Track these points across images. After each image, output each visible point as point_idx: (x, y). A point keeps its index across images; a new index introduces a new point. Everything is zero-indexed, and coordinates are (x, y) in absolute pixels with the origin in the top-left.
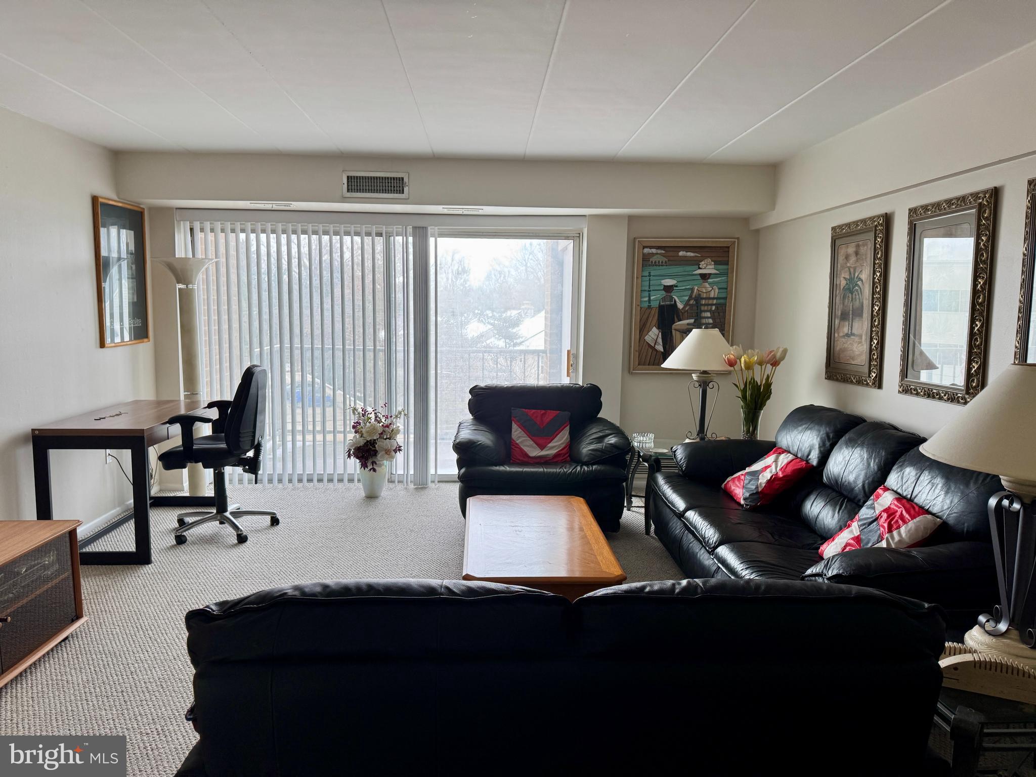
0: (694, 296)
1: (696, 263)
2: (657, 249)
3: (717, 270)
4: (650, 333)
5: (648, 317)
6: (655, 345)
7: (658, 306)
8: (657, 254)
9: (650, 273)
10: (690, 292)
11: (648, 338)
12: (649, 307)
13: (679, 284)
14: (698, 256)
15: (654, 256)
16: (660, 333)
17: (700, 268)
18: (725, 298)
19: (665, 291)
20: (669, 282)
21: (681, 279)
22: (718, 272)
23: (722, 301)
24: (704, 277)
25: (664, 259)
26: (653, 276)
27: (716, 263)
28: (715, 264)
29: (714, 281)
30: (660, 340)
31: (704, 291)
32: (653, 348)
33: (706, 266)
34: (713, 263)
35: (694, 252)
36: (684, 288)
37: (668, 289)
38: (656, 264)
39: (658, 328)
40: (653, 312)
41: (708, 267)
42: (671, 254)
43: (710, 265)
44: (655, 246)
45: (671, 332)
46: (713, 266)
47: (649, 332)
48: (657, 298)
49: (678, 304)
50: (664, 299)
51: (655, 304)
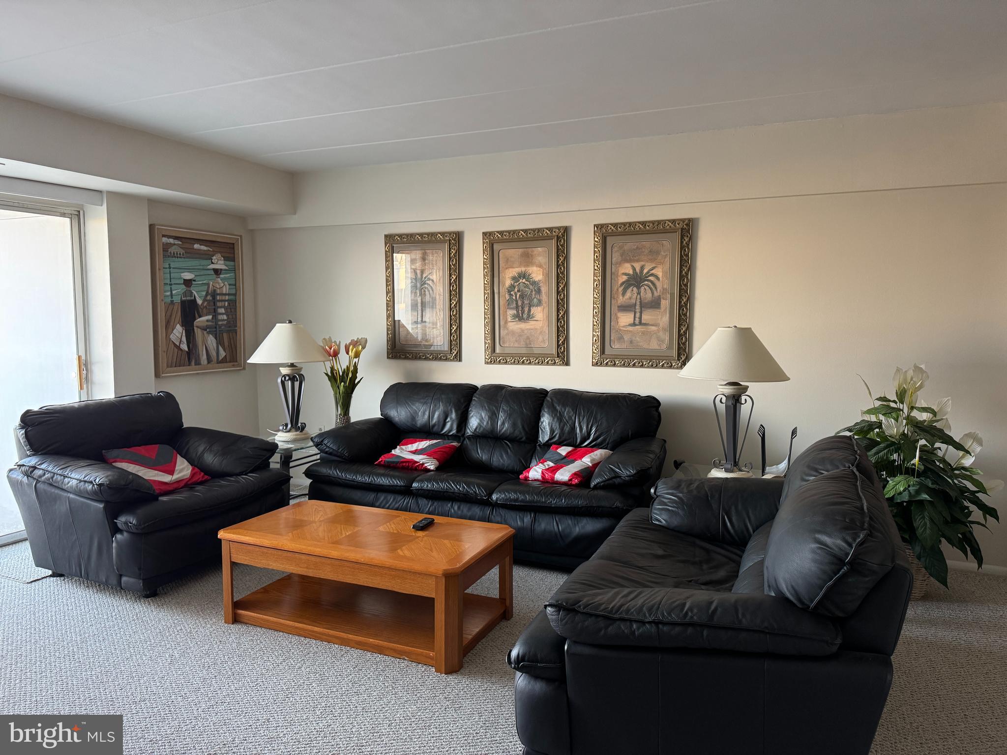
0: (210, 292)
1: (208, 257)
2: (174, 239)
3: (226, 265)
4: (175, 331)
5: (171, 314)
6: (180, 344)
7: (180, 301)
8: (175, 244)
9: (169, 264)
10: (206, 287)
11: (172, 337)
12: (172, 302)
13: (197, 279)
14: (210, 251)
15: (171, 247)
16: (184, 331)
17: (212, 263)
18: (235, 295)
19: (186, 286)
20: (188, 276)
21: (197, 274)
22: (227, 268)
23: (232, 297)
24: (217, 272)
25: (182, 251)
26: (173, 268)
27: (226, 259)
28: (224, 260)
29: (225, 277)
30: (184, 339)
31: (218, 287)
32: (178, 348)
33: (218, 261)
34: (222, 258)
35: (206, 246)
36: (201, 283)
37: (188, 283)
38: (174, 256)
39: (182, 326)
40: (176, 308)
41: (219, 263)
42: (187, 246)
43: (221, 260)
44: (172, 236)
45: (193, 329)
46: (222, 262)
47: (173, 330)
48: (178, 291)
49: (197, 299)
50: (185, 294)
51: (177, 299)
